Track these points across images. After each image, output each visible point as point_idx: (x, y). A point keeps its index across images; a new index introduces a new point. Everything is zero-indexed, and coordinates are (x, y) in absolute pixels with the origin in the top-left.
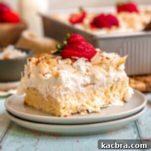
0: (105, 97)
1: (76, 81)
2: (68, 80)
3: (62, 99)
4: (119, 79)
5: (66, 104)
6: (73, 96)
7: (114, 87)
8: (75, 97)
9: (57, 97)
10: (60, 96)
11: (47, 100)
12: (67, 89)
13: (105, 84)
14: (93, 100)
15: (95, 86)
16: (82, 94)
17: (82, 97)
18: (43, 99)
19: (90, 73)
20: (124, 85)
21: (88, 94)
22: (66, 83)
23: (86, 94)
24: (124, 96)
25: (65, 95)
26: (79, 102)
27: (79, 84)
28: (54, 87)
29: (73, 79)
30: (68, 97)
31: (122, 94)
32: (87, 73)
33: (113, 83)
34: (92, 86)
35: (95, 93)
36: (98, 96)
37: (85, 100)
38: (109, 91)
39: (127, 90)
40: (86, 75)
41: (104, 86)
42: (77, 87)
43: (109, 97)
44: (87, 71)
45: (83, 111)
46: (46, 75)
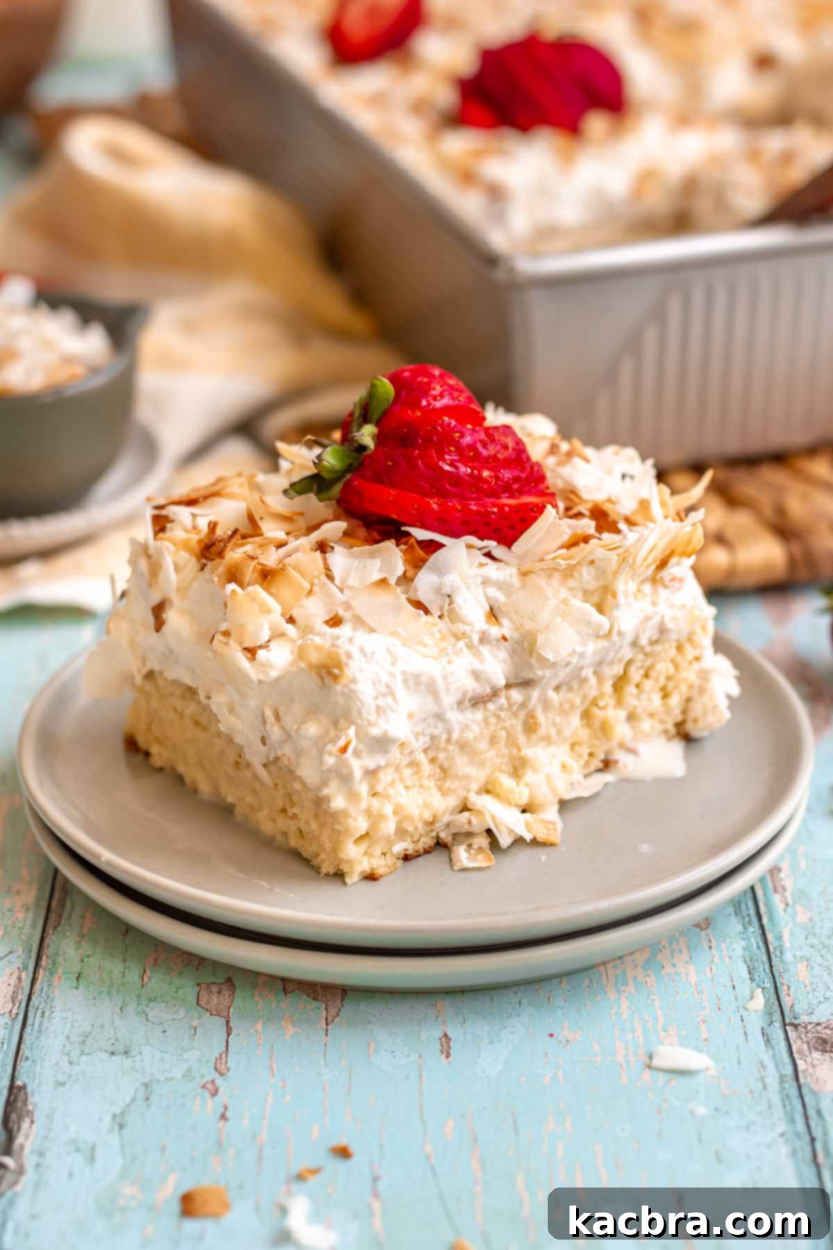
0: (584, 734)
1: (431, 689)
2: (390, 692)
3: (353, 796)
4: (663, 630)
5: (375, 818)
6: (414, 764)
7: (636, 675)
8: (427, 768)
9: (325, 783)
10: (345, 778)
11: (263, 773)
12: (382, 744)
13: (588, 673)
14: (518, 768)
15: (535, 694)
16: (463, 746)
17: (462, 765)
18: (240, 763)
19: (506, 628)
20: (690, 652)
21: (493, 741)
22: (379, 710)
23: (483, 746)
24: (684, 712)
25: (371, 774)
26: (444, 792)
27: (448, 700)
28: (312, 729)
29: (415, 682)
30: (386, 777)
31: (675, 700)
32: (495, 631)
33: (627, 653)
34: (516, 695)
35: (530, 727)
36: (547, 740)
37: (479, 776)
38: (608, 700)
39: (704, 675)
40: (484, 639)
41: (583, 681)
42: (440, 717)
43: (604, 729)
44: (493, 614)
45: (465, 836)
46: (261, 654)
